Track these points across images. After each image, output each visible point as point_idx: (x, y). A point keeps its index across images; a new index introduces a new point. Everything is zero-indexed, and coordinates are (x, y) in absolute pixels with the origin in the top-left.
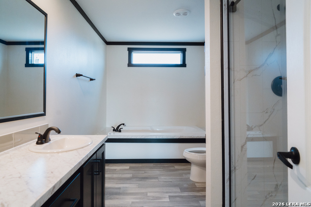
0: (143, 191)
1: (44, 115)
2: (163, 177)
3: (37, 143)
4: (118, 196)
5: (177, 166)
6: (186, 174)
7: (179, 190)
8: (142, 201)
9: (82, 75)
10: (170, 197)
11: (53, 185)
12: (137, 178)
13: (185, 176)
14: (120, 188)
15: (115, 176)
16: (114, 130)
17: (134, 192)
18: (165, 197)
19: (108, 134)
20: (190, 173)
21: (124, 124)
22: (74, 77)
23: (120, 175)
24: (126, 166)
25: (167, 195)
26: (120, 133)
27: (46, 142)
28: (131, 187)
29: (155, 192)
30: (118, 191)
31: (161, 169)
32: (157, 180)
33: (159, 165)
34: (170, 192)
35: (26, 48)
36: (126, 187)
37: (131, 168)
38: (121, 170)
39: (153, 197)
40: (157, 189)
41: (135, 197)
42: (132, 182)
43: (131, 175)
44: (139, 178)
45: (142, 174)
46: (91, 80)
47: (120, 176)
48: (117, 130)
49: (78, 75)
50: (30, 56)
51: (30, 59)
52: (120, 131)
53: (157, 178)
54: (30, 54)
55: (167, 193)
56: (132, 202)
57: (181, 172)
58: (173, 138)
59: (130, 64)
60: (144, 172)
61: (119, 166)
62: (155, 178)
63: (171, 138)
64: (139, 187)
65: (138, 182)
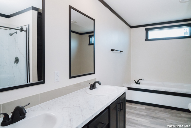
0: (153, 126)
1: (94, 73)
2: (170, 120)
3: (90, 89)
4: (135, 125)
5: (183, 114)
9: (114, 50)
11: (92, 114)
12: (150, 116)
13: (189, 123)
14: (137, 120)
15: (135, 112)
16: (135, 83)
17: (147, 125)
19: (132, 85)
21: (142, 79)
22: (110, 51)
23: (139, 112)
24: (143, 107)
26: (139, 85)
28: (145, 121)
30: (136, 122)
31: (169, 114)
32: (165, 121)
35: (89, 36)
36: (142, 121)
37: (146, 109)
38: (139, 108)
42: (146, 118)
43: (146, 113)
44: (151, 117)
46: (121, 52)
48: (137, 83)
49: (112, 50)
50: (91, 39)
51: (91, 41)
52: (139, 84)
53: (165, 120)
54: (91, 38)
58: (180, 92)
59: (147, 40)
60: (155, 113)
61: (138, 106)
62: (163, 119)
63: (178, 92)
64: (150, 123)
65: (150, 119)
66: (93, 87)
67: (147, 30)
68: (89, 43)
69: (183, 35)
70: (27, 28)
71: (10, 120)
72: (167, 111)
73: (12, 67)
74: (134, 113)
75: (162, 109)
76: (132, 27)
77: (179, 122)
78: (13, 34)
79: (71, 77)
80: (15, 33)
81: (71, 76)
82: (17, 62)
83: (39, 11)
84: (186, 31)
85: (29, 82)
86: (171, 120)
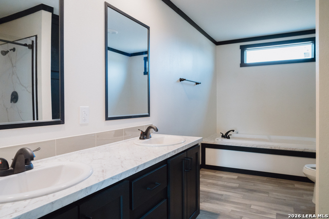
0: (247, 202)
1: (148, 116)
2: (275, 194)
3: (140, 138)
4: (218, 202)
5: (298, 185)
6: (307, 195)
7: (293, 211)
8: (243, 211)
9: (185, 80)
10: (278, 215)
12: (243, 188)
13: (305, 197)
14: (222, 195)
15: (220, 183)
16: (223, 136)
17: (237, 201)
18: (271, 214)
19: (216, 140)
20: (312, 195)
21: (233, 131)
22: (177, 81)
24: (234, 176)
25: (275, 212)
26: (228, 140)
27: (147, 138)
28: (235, 196)
29: (261, 206)
30: (220, 197)
31: (275, 185)
32: (266, 195)
33: (274, 180)
34: (280, 210)
36: (229, 196)
37: (239, 178)
38: (227, 178)
39: (257, 210)
40: (263, 204)
41: (236, 206)
42: (237, 192)
43: (238, 185)
44: (246, 189)
45: (250, 186)
46: (197, 84)
47: (226, 184)
48: (226, 136)
49: (181, 80)
50: (147, 65)
51: (147, 67)
52: (229, 138)
53: (267, 193)
54: (147, 62)
55: (275, 210)
56: (232, 210)
57: (301, 192)
58: (293, 150)
59: (243, 64)
60: (253, 184)
61: (226, 174)
62: (264, 192)
63: (291, 150)
64: (243, 198)
65: (244, 193)
66: (145, 135)
67: (243, 49)
68: (144, 71)
69: (302, 57)
70: (33, 42)
71: (11, 168)
72: (274, 181)
73: (7, 109)
74: (217, 185)
75: (265, 178)
76: (217, 43)
77: (289, 196)
78: (8, 51)
79: (107, 119)
80: (11, 50)
81: (109, 116)
82: (15, 100)
83: (54, 13)
84: (308, 50)
85: (37, 119)
86: (277, 194)
